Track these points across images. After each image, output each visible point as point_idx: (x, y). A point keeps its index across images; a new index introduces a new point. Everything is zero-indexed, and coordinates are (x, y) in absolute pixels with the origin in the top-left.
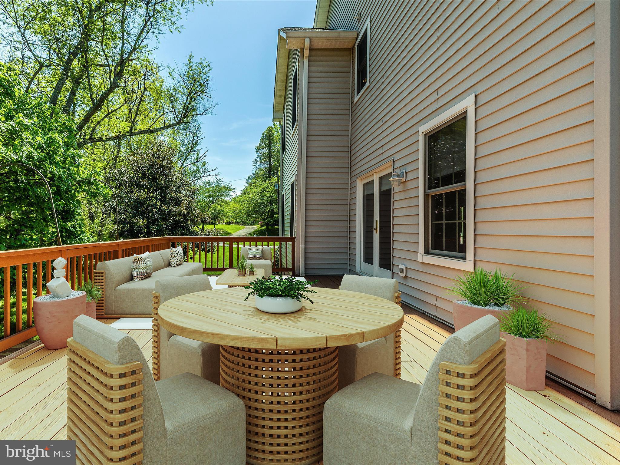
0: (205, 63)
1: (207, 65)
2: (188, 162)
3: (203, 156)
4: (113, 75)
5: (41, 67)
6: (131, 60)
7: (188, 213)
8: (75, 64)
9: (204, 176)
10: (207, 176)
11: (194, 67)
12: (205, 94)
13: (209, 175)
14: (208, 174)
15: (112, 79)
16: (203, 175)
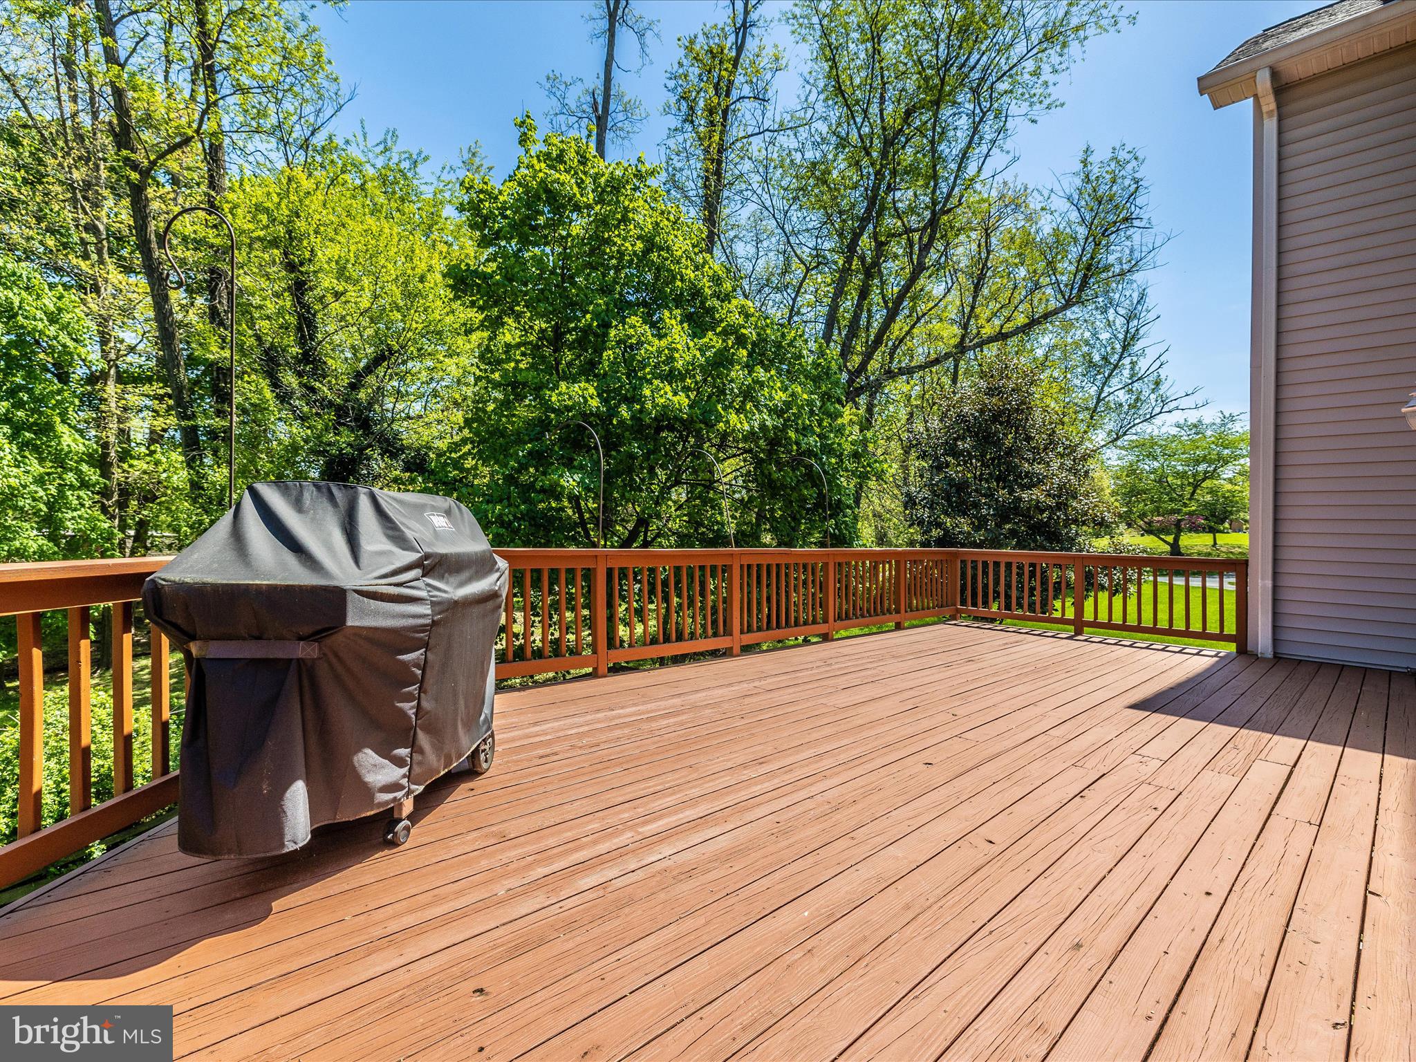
0: (1123, 155)
1: (1128, 157)
2: (1115, 382)
3: (1158, 363)
4: (916, 247)
5: (808, 270)
6: (950, 210)
7: (1059, 506)
8: (865, 242)
9: (1161, 413)
10: (1170, 412)
11: (1095, 171)
12: (1136, 223)
13: (1177, 408)
14: (1172, 405)
15: (915, 257)
16: (1157, 410)
